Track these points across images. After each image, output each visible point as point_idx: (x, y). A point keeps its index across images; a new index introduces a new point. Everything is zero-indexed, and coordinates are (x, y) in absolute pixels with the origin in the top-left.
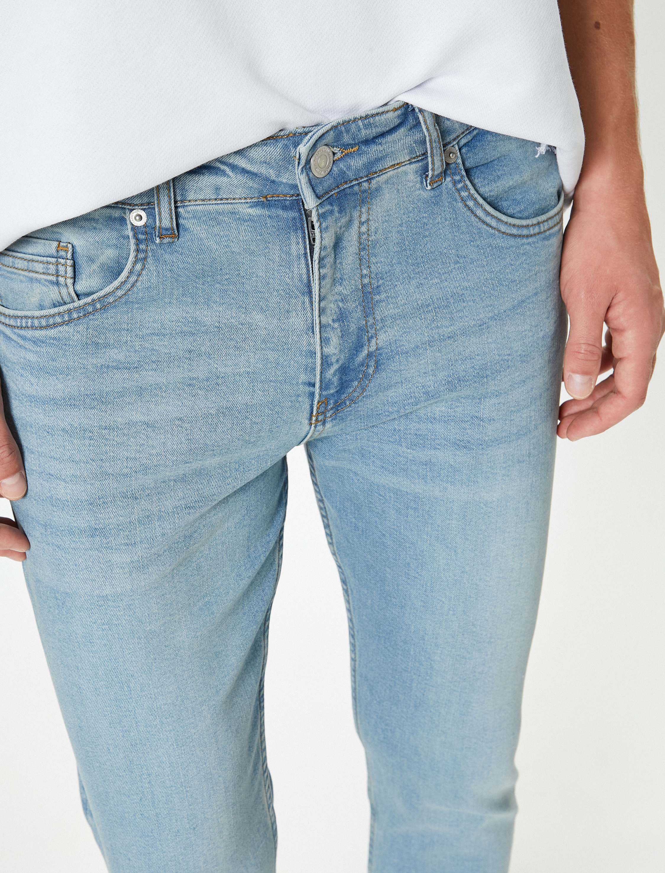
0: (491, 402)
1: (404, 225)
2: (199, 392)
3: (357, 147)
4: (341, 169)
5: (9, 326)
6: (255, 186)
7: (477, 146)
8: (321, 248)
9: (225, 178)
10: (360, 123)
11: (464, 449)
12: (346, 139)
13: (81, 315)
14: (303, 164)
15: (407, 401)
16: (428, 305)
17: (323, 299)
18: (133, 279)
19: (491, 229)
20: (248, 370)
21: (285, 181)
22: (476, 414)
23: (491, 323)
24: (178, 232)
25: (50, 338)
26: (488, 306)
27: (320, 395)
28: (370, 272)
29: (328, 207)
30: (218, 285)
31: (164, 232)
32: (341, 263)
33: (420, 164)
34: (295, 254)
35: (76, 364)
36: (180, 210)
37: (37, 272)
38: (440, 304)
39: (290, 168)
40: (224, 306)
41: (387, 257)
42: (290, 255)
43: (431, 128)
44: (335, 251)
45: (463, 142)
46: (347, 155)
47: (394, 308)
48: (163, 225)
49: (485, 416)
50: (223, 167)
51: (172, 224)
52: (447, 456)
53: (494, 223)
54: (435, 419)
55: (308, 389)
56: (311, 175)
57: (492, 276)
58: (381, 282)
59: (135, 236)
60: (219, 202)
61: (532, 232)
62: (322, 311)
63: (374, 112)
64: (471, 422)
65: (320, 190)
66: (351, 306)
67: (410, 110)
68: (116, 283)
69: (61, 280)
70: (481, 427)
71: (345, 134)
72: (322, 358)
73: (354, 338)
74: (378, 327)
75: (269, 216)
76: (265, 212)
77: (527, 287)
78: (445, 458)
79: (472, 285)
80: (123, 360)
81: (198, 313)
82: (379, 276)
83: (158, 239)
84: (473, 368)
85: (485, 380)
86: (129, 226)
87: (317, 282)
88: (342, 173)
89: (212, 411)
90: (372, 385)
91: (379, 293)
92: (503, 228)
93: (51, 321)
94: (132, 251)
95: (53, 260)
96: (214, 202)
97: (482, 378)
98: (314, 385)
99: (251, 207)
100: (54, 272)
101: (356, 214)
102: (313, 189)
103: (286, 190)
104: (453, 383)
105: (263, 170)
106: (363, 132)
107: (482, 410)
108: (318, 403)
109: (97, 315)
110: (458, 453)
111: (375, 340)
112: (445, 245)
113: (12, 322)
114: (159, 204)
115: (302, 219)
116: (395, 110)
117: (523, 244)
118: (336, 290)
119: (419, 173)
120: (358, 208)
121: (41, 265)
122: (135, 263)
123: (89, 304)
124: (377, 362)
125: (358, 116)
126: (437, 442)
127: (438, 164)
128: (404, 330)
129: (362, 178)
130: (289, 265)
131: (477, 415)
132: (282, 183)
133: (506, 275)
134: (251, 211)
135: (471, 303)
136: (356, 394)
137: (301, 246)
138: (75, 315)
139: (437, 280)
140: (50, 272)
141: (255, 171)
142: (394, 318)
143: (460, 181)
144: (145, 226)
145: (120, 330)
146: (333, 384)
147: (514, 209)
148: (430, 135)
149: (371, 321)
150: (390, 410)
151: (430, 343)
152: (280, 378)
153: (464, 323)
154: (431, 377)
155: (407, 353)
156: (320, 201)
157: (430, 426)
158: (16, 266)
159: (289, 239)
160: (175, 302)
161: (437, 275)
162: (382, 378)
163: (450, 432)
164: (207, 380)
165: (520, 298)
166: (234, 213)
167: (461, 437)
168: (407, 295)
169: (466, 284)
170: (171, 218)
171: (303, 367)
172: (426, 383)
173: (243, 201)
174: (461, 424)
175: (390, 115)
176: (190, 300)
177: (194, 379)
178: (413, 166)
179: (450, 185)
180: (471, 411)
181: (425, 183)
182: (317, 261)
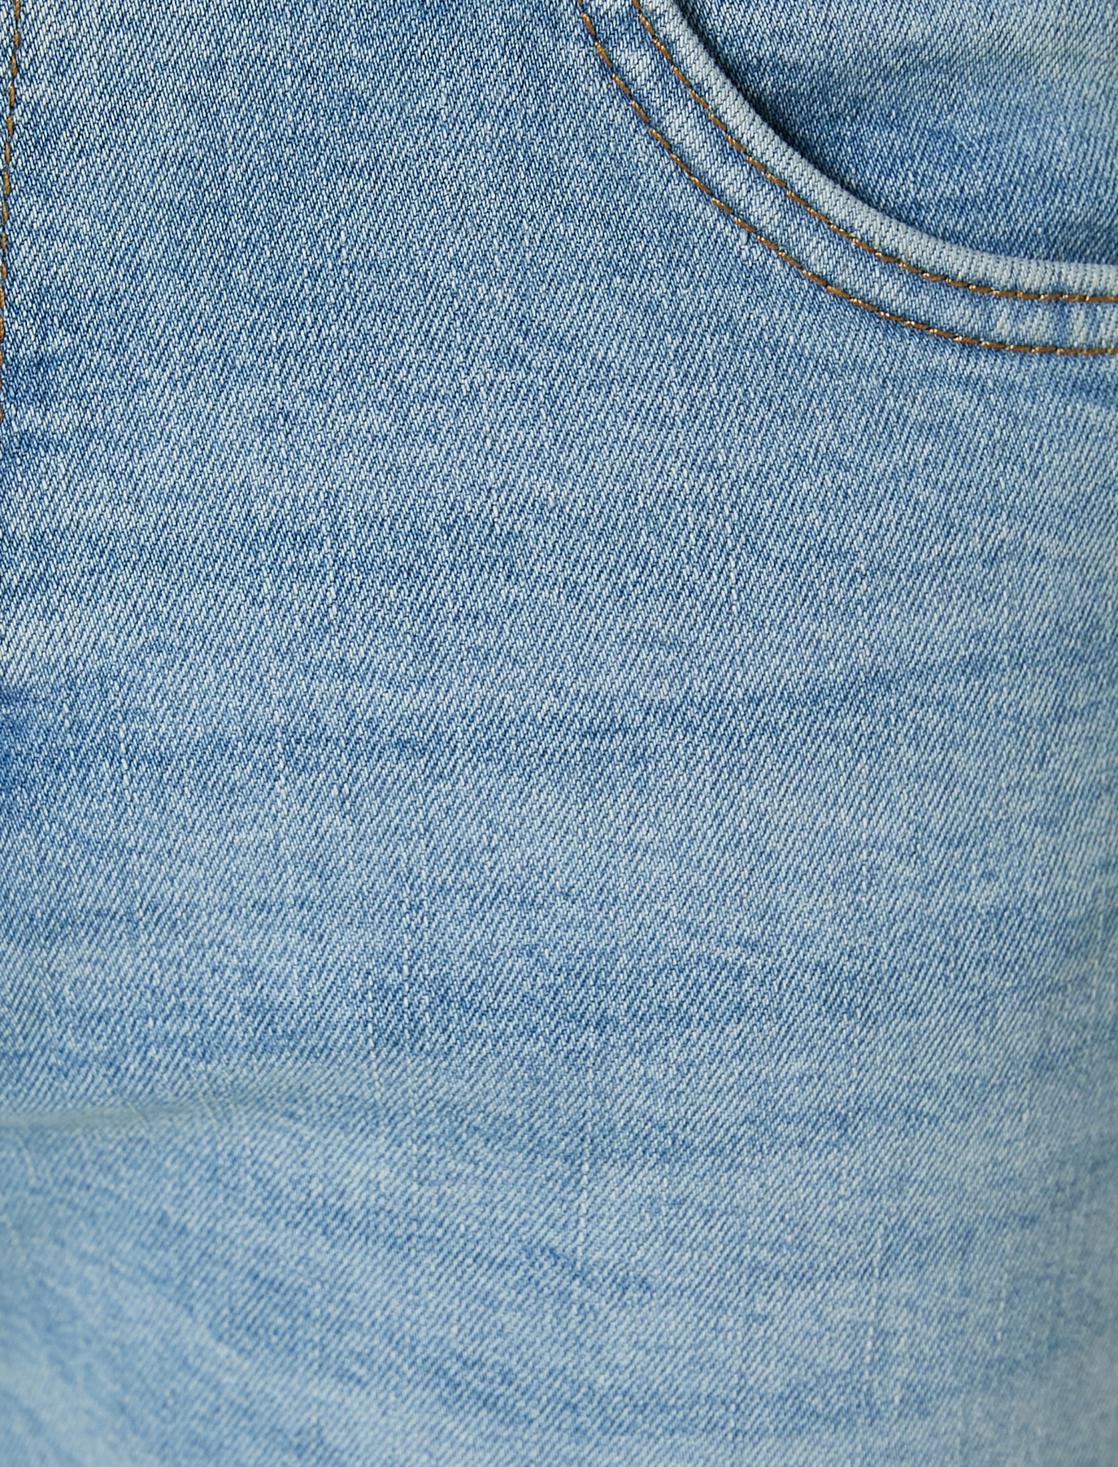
0: (633, 1188)
11: (484, 1412)
15: (159, 1023)
16: (304, 539)
19: (744, 236)
22: (554, 1238)
26: (650, 640)
38: (373, 552)
41: (111, 221)
47: (115, 500)
49: (598, 1254)
52: (398, 1428)
53: (764, 210)
54: (342, 1216)
57: (707, 490)
58: (59, 341)
61: (1006, 329)
64: (521, 1273)
70: (575, 1309)
77: (918, 608)
78: (390, 1439)
79: (579, 505)
84: (530, 954)
85: (590, 1037)
91: (43, 399)
92: (819, 254)
97: (573, 1025)
104: (406, 1002)
107: (583, 1222)
110: (450, 1427)
112: (454, 245)
117: (930, 376)
126: (354, 1340)
128: (155, 632)
131: (554, 1243)
133: (796, 509)
135: (551, 596)
139: (377, 420)
147: (923, 182)
150: (70, 1045)
153: (493, 692)
154: (293, 938)
157: (319, 1250)
163: (418, 1305)
165: (864, 658)
167: (467, 1340)
168: (196, 452)
172: (264, 960)
174: (470, 1271)
180: (525, 1215)
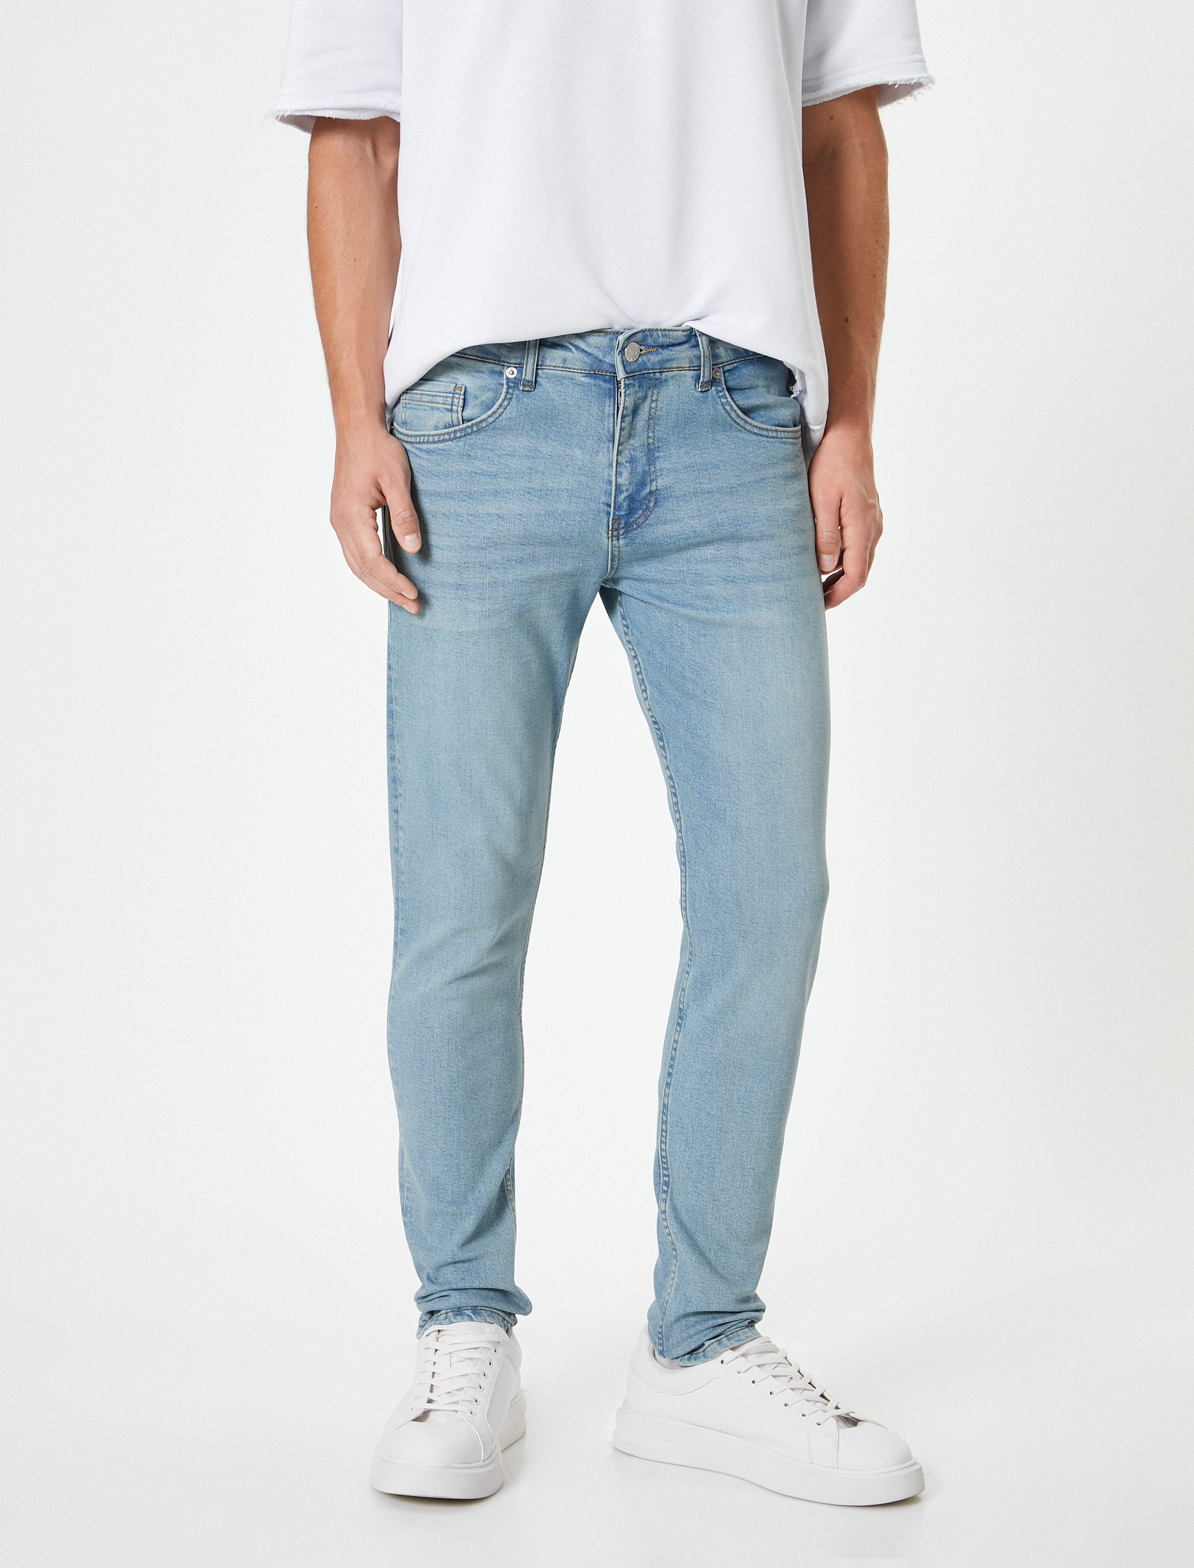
1: (680, 410)
2: (535, 498)
3: (656, 349)
4: (644, 360)
5: (410, 442)
6: (589, 361)
7: (736, 374)
8: (624, 407)
9: (571, 354)
10: (660, 332)
12: (650, 341)
13: (462, 434)
14: (620, 349)
17: (621, 445)
18: (501, 410)
19: (740, 427)
20: (568, 487)
21: (607, 361)
23: (739, 488)
24: (535, 385)
25: (439, 449)
27: (614, 513)
28: (654, 435)
29: (632, 381)
30: (554, 427)
31: (526, 383)
32: (635, 424)
33: (696, 372)
34: (607, 412)
35: (454, 469)
36: (540, 371)
37: (437, 403)
39: (612, 353)
40: (557, 442)
41: (666, 429)
42: (604, 413)
43: (705, 348)
44: (633, 415)
45: (727, 368)
46: (649, 352)
47: (669, 464)
48: (527, 378)
50: (570, 347)
51: (532, 378)
53: (742, 423)
55: (606, 508)
56: (624, 358)
59: (507, 383)
60: (564, 369)
61: (770, 435)
62: (619, 453)
63: (670, 328)
65: (628, 369)
66: (639, 454)
67: (693, 334)
68: (490, 412)
69: (455, 408)
71: (649, 338)
72: (616, 486)
73: (640, 477)
74: (658, 474)
75: (594, 385)
76: (592, 381)
80: (486, 469)
81: (538, 444)
82: (660, 440)
83: (521, 386)
86: (505, 377)
87: (619, 431)
88: (644, 363)
89: (542, 512)
90: (652, 516)
92: (748, 427)
93: (442, 438)
94: (503, 393)
95: (451, 395)
96: (561, 369)
98: (610, 507)
99: (584, 377)
100: (450, 403)
101: (650, 394)
102: (624, 367)
103: (608, 368)
105: (595, 352)
106: (661, 339)
108: (613, 521)
109: (473, 436)
111: (655, 482)
113: (413, 440)
114: (527, 364)
115: (615, 391)
116: (684, 331)
117: (763, 441)
118: (630, 442)
119: (694, 379)
120: (652, 390)
121: (442, 398)
122: (504, 400)
123: (469, 427)
124: (656, 499)
125: (659, 328)
127: (707, 374)
129: (656, 369)
130: (602, 420)
132: (606, 362)
134: (583, 379)
136: (640, 520)
137: (612, 408)
138: (458, 435)
140: (447, 402)
141: (590, 352)
142: (669, 471)
143: (721, 391)
144: (515, 378)
145: (486, 449)
146: (623, 507)
148: (704, 352)
149: (653, 469)
151: (695, 494)
152: (588, 497)
155: (678, 498)
156: (627, 375)
158: (423, 400)
159: (605, 402)
160: (525, 434)
161: (699, 449)
162: (659, 512)
164: (540, 491)
166: (572, 379)
169: (720, 458)
170: (533, 375)
171: (604, 491)
173: (580, 371)
175: (680, 333)
176: (535, 435)
177: (532, 488)
178: (691, 372)
179: (714, 393)
181: (697, 386)
182: (621, 417)
